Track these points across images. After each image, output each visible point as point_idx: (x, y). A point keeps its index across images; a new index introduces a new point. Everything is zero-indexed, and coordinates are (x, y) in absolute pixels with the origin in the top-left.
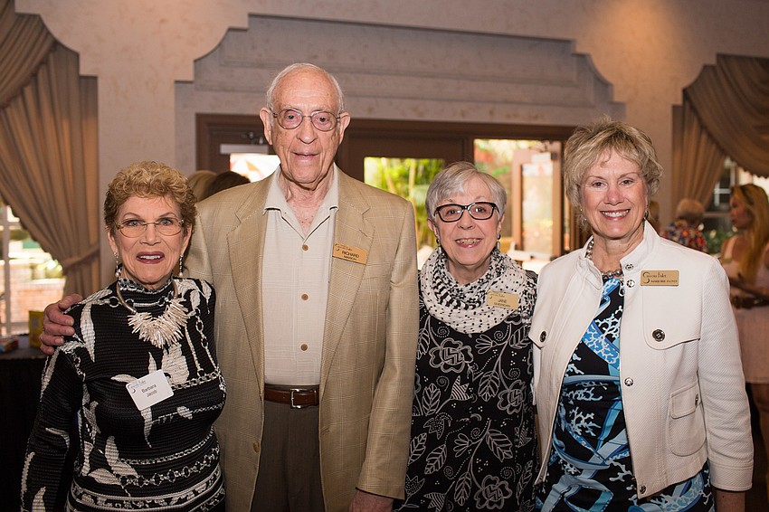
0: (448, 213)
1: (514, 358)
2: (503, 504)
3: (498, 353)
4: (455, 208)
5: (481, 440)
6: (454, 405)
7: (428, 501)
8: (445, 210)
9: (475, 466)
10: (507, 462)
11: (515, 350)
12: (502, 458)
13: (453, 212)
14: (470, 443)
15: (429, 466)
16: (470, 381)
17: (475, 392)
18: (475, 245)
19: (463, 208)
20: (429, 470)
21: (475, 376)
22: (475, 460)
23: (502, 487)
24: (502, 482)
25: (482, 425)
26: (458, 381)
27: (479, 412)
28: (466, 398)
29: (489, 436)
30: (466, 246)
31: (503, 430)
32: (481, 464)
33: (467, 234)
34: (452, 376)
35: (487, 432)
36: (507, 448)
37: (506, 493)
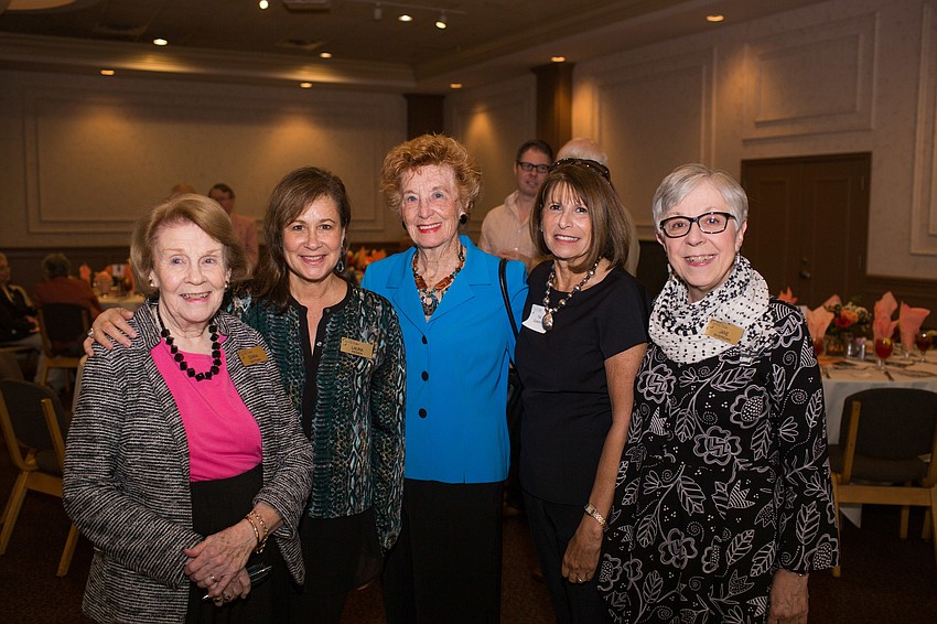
0: (674, 226)
1: (710, 401)
2: (685, 563)
3: (696, 390)
4: (683, 220)
5: (672, 485)
6: (651, 438)
7: (623, 534)
8: (672, 222)
9: (663, 514)
10: (697, 516)
11: (714, 391)
12: (691, 510)
13: (680, 225)
14: (660, 485)
15: (628, 497)
16: (667, 415)
17: (672, 428)
18: (707, 262)
19: (691, 220)
20: (628, 500)
21: (672, 411)
22: (662, 507)
23: (687, 545)
24: (688, 539)
25: (675, 468)
26: (657, 413)
27: (673, 452)
28: (661, 433)
29: (681, 483)
30: (696, 265)
31: (697, 479)
32: (668, 513)
33: (697, 251)
34: (653, 405)
35: (679, 478)
36: (698, 501)
37: (690, 552)
